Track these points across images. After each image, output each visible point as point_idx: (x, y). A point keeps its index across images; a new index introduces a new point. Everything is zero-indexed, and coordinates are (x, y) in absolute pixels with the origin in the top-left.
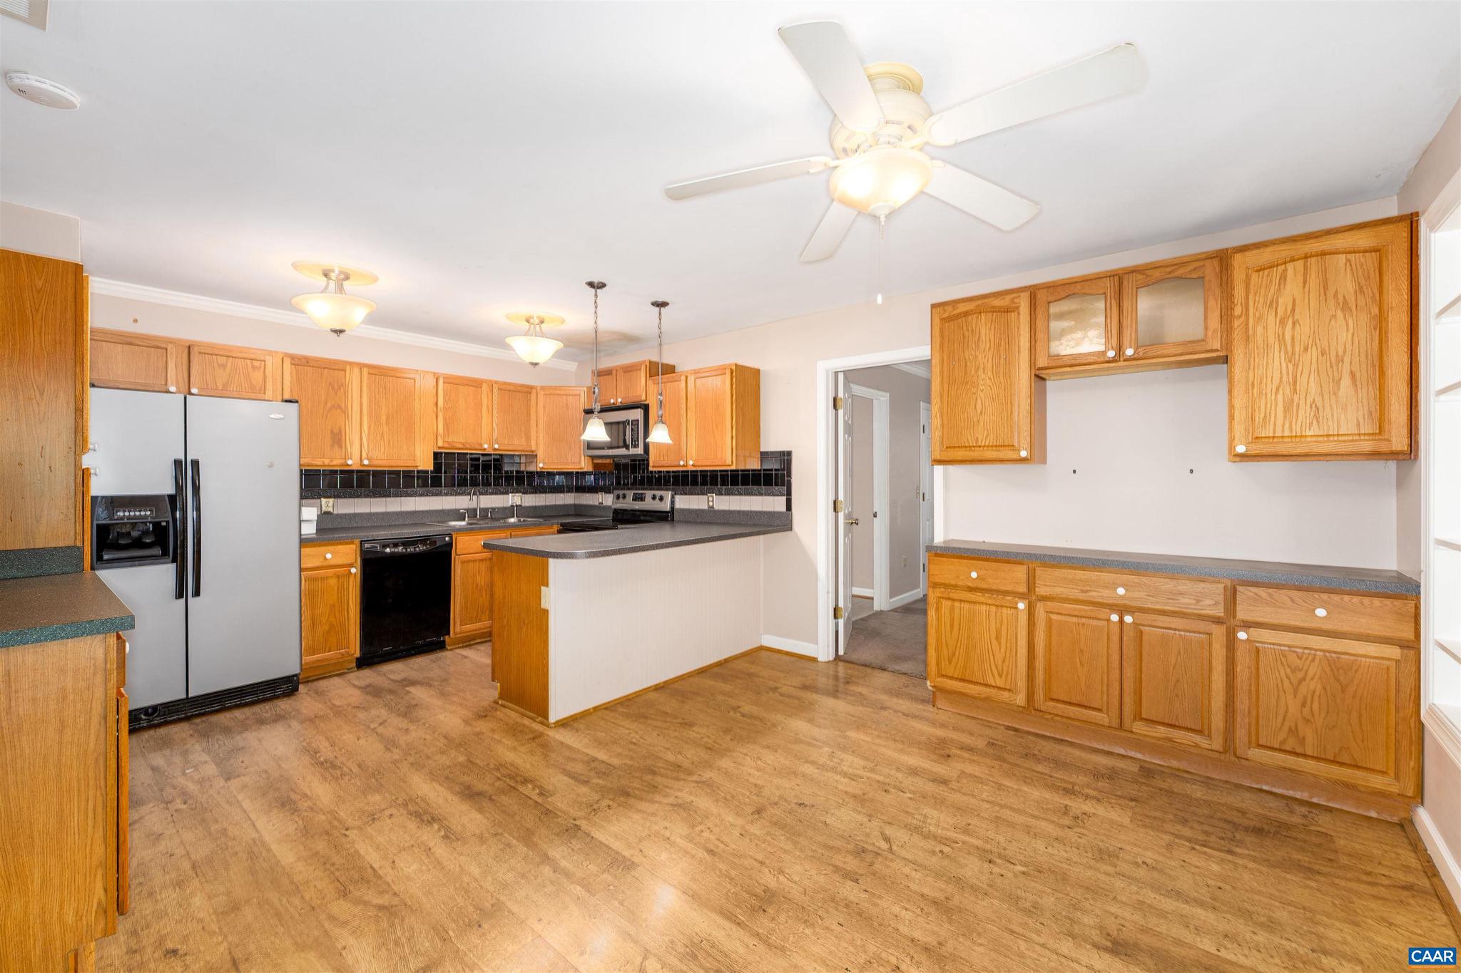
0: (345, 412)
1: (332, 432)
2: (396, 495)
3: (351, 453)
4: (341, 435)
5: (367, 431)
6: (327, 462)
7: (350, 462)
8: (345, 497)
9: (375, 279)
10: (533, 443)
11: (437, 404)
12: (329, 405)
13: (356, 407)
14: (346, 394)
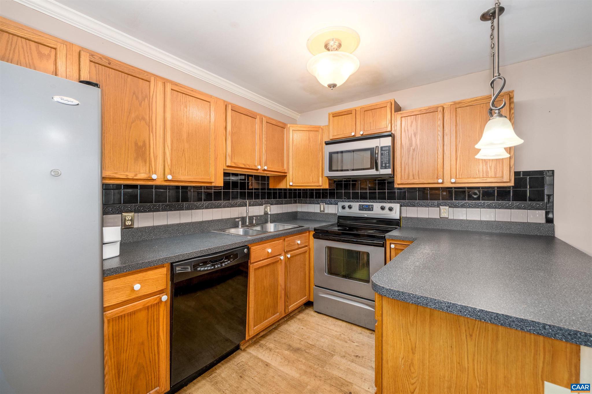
0: (149, 125)
1: (136, 144)
2: (188, 208)
3: (155, 169)
4: (145, 148)
5: (170, 147)
6: (131, 175)
7: (154, 177)
8: (145, 211)
10: (285, 167)
11: (226, 128)
12: (133, 115)
13: (160, 122)
14: (150, 105)
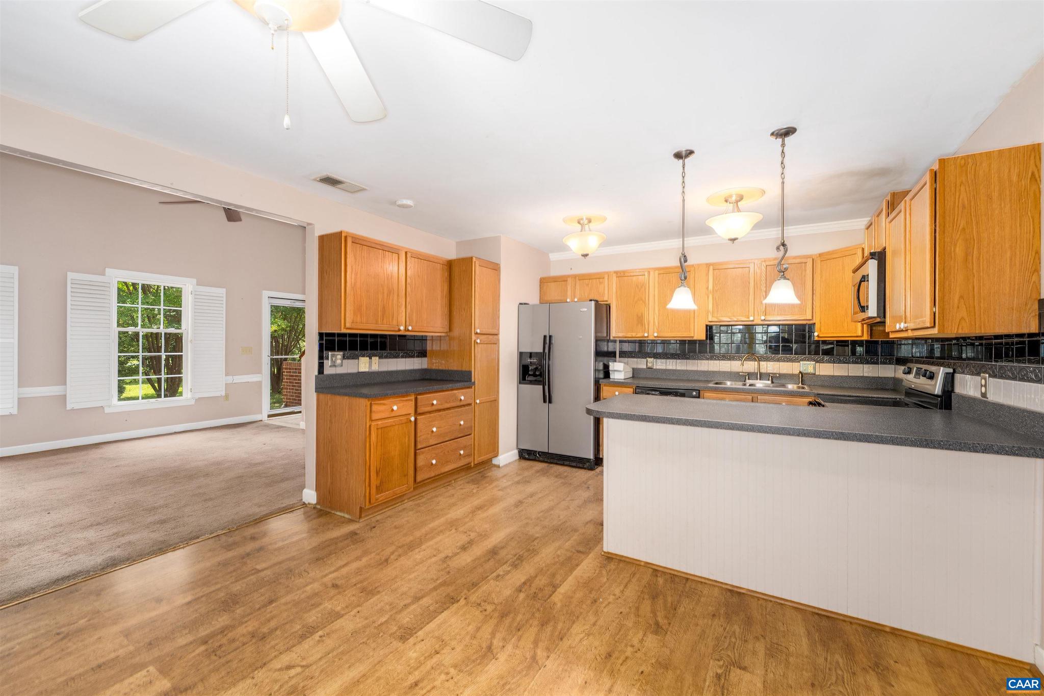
0: (645, 303)
1: (637, 315)
3: (648, 329)
4: (642, 318)
5: (657, 314)
6: (634, 335)
7: (646, 335)
9: (605, 219)
10: (809, 311)
11: (708, 287)
12: (636, 299)
13: (651, 298)
14: (645, 290)
